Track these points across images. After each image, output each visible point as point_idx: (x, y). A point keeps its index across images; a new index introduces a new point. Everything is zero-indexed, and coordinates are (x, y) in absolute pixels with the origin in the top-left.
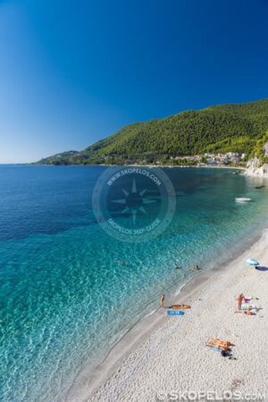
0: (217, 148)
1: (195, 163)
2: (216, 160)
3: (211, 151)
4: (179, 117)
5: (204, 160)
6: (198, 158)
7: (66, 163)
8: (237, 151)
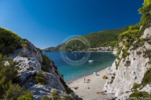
0: (105, 45)
1: (97, 50)
2: (104, 49)
3: (102, 46)
4: (91, 35)
5: (100, 49)
6: (98, 48)
7: (50, 51)
8: (112, 46)
